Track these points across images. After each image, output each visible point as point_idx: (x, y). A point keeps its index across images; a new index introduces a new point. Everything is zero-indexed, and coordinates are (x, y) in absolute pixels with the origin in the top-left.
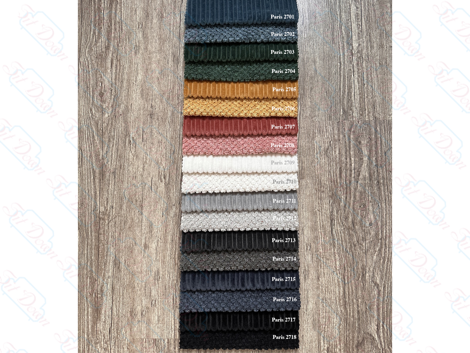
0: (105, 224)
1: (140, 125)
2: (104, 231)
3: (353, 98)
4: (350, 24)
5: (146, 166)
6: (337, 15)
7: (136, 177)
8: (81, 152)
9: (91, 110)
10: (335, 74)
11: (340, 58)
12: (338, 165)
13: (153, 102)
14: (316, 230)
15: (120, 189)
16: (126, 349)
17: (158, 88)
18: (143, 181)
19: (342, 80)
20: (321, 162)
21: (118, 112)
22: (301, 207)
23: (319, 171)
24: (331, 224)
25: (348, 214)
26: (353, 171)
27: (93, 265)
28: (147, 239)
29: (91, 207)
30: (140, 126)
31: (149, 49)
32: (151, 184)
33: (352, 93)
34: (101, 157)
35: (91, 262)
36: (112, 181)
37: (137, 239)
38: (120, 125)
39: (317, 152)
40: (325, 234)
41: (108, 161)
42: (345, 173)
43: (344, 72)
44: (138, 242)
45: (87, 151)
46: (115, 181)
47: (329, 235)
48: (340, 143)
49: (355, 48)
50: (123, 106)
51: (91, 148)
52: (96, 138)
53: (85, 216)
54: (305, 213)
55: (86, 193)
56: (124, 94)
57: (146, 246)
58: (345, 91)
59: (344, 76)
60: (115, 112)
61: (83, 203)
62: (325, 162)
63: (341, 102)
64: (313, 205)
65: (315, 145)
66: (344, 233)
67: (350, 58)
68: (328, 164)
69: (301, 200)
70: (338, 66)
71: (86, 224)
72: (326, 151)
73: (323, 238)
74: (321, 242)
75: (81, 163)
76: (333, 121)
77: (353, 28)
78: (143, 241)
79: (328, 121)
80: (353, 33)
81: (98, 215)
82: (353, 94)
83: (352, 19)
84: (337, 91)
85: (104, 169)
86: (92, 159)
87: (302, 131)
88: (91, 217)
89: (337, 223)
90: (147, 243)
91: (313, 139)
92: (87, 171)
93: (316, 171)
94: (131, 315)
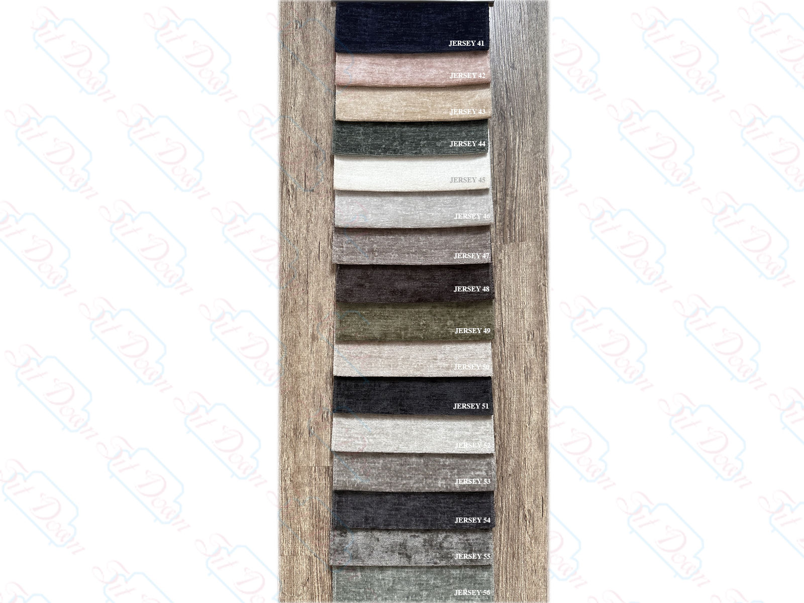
1: (301, 167)
5: (311, 225)
7: (297, 241)
13: (318, 133)
14: (541, 312)
17: (324, 114)
18: (307, 247)
22: (521, 280)
23: (545, 229)
28: (315, 328)
30: (301, 169)
31: (311, 59)
32: (318, 252)
37: (301, 328)
39: (542, 203)
44: (303, 331)
54: (525, 289)
57: (314, 338)
64: (537, 277)
65: (540, 192)
69: (520, 270)
78: (310, 330)
87: (522, 174)
90: (315, 333)
91: (537, 183)
93: (541, 230)
94: (295, 434)
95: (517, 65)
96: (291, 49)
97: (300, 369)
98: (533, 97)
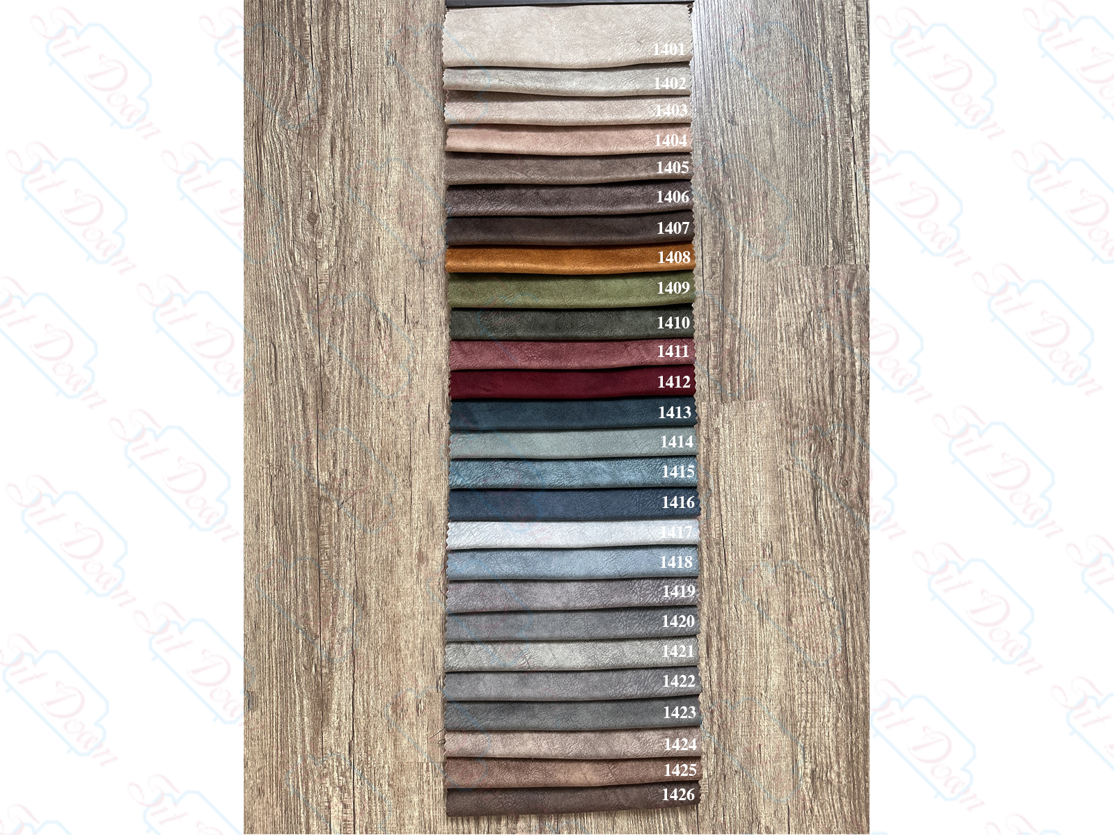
0: (331, 511)
1: (399, 286)
2: (329, 527)
3: (854, 214)
4: (844, 46)
5: (416, 378)
6: (816, 25)
7: (394, 403)
8: (273, 351)
9: (292, 254)
10: (816, 160)
11: (824, 123)
12: (826, 365)
13: (425, 231)
14: (783, 511)
15: (361, 432)
16: (387, 786)
18: (410, 412)
19: (830, 173)
20: (790, 359)
21: (351, 257)
22: (750, 461)
23: (786, 380)
24: (814, 498)
25: (849, 474)
26: (858, 378)
27: (310, 603)
28: (424, 542)
29: (300, 474)
30: (399, 288)
31: (412, 113)
32: (426, 419)
33: (851, 203)
34: (316, 359)
35: (303, 596)
36: (343, 413)
37: (401, 542)
38: (356, 286)
39: (782, 338)
40: (801, 521)
41: (333, 370)
42: (842, 382)
43: (834, 155)
44: (404, 548)
45: (286, 348)
46: (350, 412)
47: (810, 522)
48: (829, 315)
49: (855, 100)
50: (359, 244)
51: (296, 340)
52: (305, 316)
53: (287, 495)
54: (758, 475)
55: (287, 441)
56: (361, 215)
58: (836, 198)
59: (834, 164)
60: (343, 256)
61: (281, 466)
62: (799, 359)
63: (830, 222)
64: (776, 456)
65: (778, 321)
66: (842, 516)
67: (846, 123)
68: (806, 365)
69: (749, 445)
70: (820, 143)
71: (290, 512)
72: (801, 333)
73: (797, 530)
74: (792, 537)
75: (275, 374)
76: (814, 267)
77: (850, 54)
78: (416, 545)
79: (803, 267)
80: (850, 66)
81: (315, 491)
82: (854, 204)
83: (848, 35)
84: (820, 198)
85: (326, 387)
86: (298, 366)
87: (749, 291)
88: (301, 495)
89: (826, 494)
90: (423, 550)
91: (773, 307)
92: (289, 392)
93: (781, 381)
94: (395, 711)
95: (739, 118)
96: (379, 98)
97: (400, 608)
98: (765, 169)
